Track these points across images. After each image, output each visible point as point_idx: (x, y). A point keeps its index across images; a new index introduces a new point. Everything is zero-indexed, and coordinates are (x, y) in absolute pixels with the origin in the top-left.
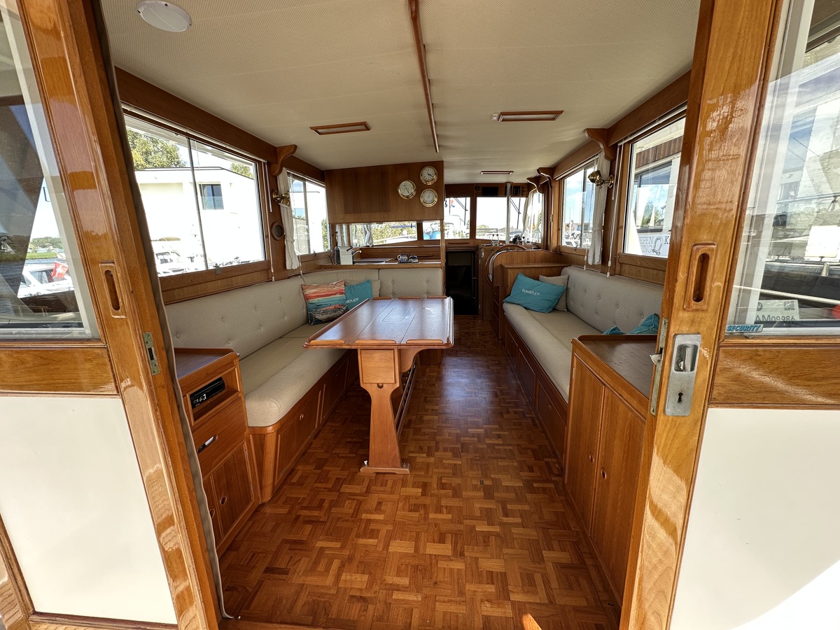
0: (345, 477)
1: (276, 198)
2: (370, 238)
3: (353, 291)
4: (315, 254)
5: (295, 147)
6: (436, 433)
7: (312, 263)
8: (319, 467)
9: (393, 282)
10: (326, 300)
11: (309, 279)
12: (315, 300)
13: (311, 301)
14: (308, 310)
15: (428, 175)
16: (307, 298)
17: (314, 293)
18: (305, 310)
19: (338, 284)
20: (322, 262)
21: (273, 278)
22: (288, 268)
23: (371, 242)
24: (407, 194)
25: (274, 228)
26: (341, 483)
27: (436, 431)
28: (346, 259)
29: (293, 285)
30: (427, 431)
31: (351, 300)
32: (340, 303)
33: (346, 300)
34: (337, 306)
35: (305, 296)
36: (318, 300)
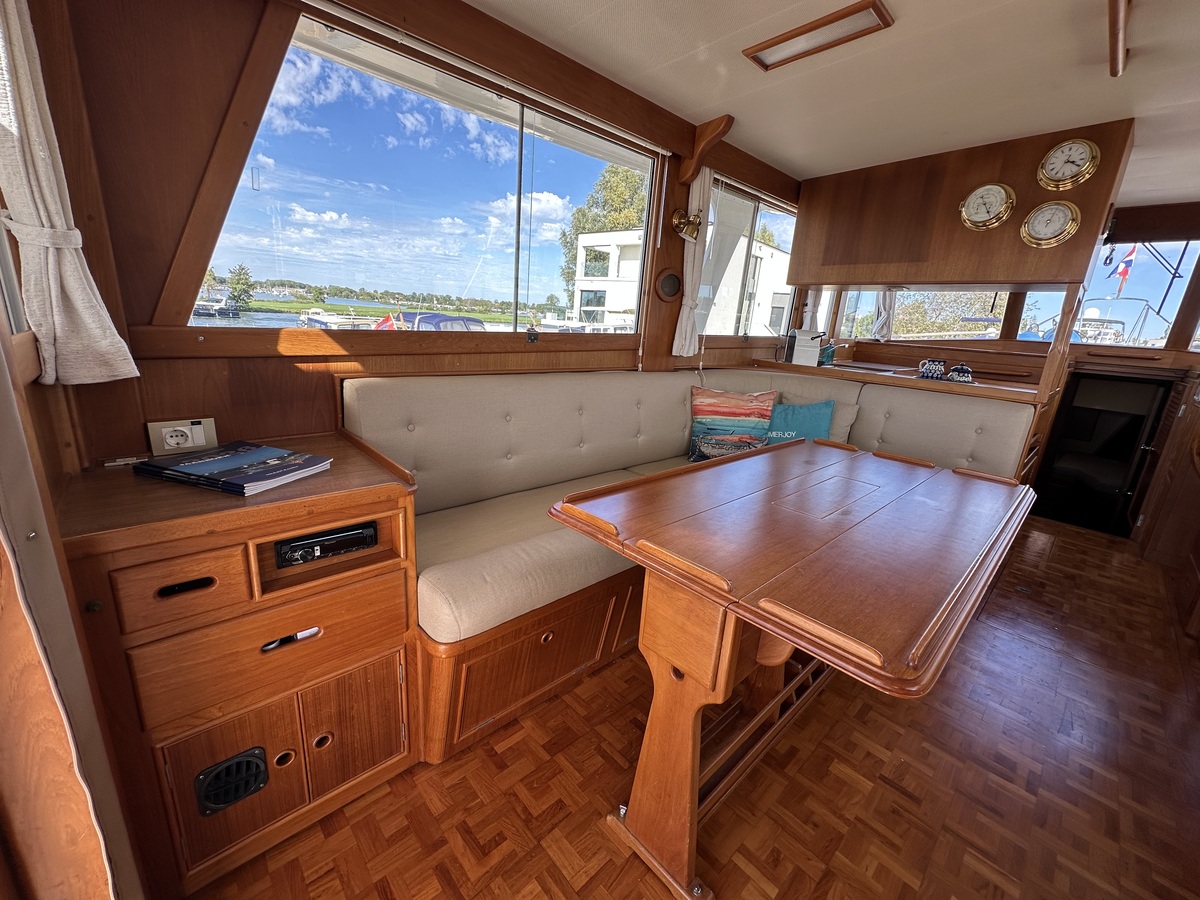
0: (573, 809)
1: (677, 226)
2: (887, 324)
3: (790, 417)
4: (746, 338)
5: (730, 120)
6: (841, 837)
7: (739, 353)
8: (553, 747)
9: (889, 415)
10: (728, 423)
11: (713, 380)
12: (707, 419)
13: (700, 418)
14: (692, 433)
15: (1068, 164)
16: (695, 411)
17: (710, 405)
18: (687, 433)
19: (760, 399)
20: (758, 355)
21: (640, 365)
22: (674, 354)
23: (885, 331)
24: (982, 217)
25: (662, 278)
26: (555, 820)
27: (844, 829)
28: (806, 354)
29: (675, 385)
30: (821, 812)
31: (780, 434)
32: (754, 433)
33: (770, 429)
34: (746, 438)
35: (693, 407)
36: (713, 420)
